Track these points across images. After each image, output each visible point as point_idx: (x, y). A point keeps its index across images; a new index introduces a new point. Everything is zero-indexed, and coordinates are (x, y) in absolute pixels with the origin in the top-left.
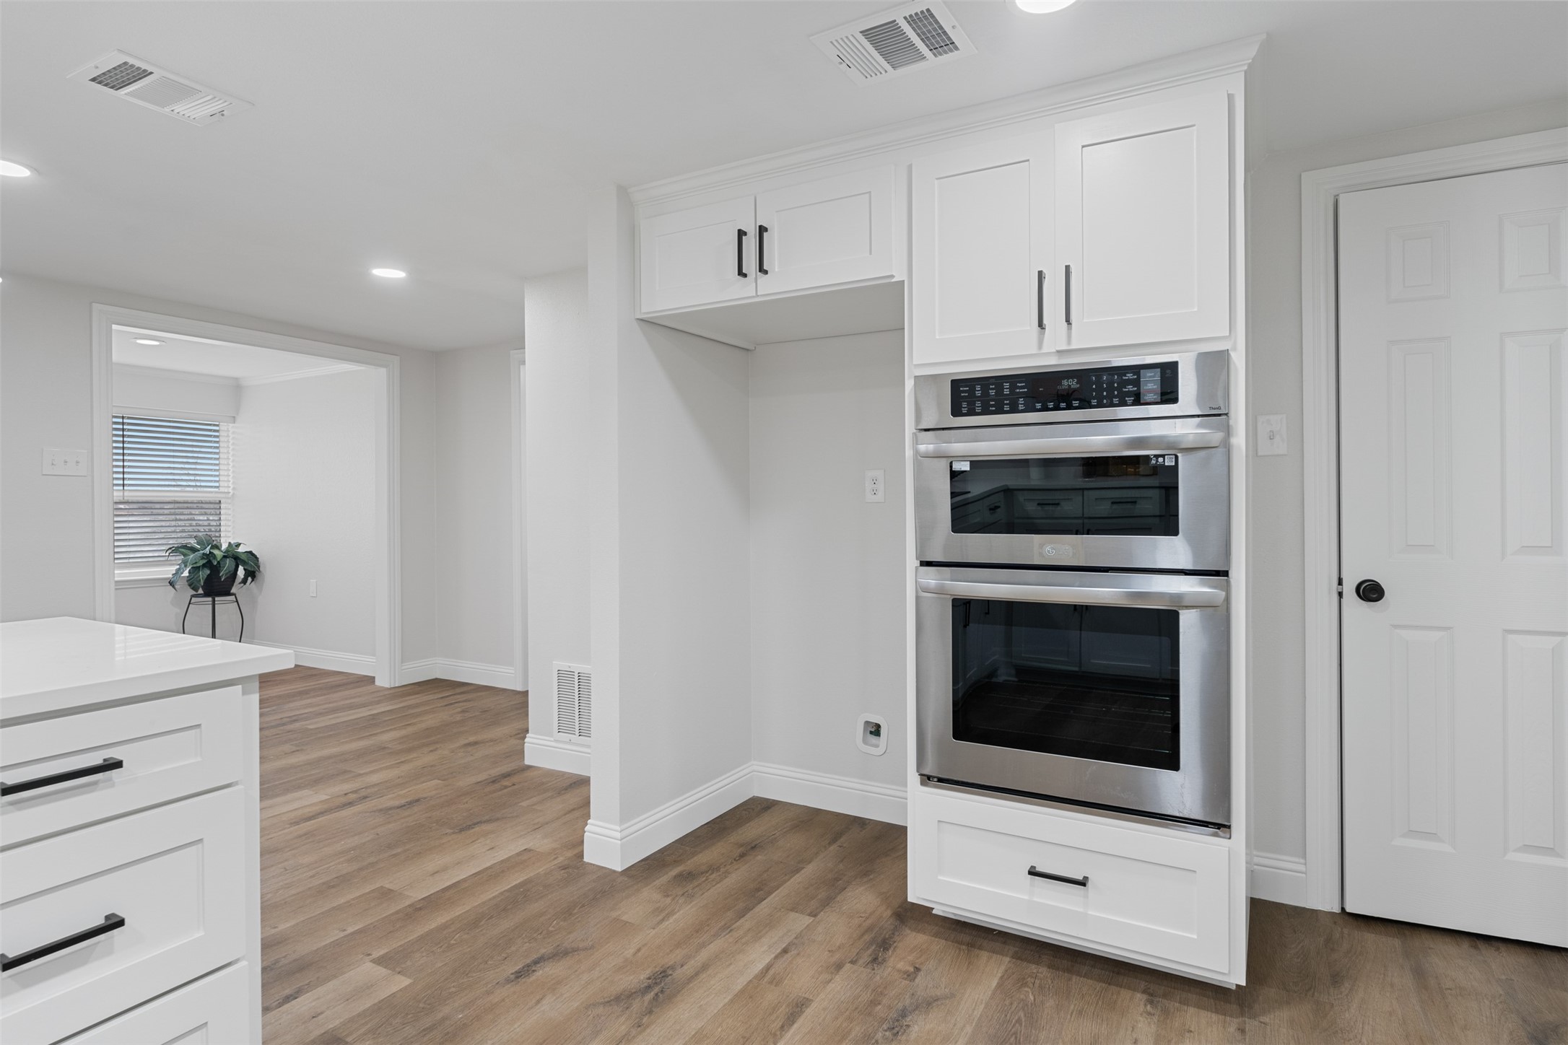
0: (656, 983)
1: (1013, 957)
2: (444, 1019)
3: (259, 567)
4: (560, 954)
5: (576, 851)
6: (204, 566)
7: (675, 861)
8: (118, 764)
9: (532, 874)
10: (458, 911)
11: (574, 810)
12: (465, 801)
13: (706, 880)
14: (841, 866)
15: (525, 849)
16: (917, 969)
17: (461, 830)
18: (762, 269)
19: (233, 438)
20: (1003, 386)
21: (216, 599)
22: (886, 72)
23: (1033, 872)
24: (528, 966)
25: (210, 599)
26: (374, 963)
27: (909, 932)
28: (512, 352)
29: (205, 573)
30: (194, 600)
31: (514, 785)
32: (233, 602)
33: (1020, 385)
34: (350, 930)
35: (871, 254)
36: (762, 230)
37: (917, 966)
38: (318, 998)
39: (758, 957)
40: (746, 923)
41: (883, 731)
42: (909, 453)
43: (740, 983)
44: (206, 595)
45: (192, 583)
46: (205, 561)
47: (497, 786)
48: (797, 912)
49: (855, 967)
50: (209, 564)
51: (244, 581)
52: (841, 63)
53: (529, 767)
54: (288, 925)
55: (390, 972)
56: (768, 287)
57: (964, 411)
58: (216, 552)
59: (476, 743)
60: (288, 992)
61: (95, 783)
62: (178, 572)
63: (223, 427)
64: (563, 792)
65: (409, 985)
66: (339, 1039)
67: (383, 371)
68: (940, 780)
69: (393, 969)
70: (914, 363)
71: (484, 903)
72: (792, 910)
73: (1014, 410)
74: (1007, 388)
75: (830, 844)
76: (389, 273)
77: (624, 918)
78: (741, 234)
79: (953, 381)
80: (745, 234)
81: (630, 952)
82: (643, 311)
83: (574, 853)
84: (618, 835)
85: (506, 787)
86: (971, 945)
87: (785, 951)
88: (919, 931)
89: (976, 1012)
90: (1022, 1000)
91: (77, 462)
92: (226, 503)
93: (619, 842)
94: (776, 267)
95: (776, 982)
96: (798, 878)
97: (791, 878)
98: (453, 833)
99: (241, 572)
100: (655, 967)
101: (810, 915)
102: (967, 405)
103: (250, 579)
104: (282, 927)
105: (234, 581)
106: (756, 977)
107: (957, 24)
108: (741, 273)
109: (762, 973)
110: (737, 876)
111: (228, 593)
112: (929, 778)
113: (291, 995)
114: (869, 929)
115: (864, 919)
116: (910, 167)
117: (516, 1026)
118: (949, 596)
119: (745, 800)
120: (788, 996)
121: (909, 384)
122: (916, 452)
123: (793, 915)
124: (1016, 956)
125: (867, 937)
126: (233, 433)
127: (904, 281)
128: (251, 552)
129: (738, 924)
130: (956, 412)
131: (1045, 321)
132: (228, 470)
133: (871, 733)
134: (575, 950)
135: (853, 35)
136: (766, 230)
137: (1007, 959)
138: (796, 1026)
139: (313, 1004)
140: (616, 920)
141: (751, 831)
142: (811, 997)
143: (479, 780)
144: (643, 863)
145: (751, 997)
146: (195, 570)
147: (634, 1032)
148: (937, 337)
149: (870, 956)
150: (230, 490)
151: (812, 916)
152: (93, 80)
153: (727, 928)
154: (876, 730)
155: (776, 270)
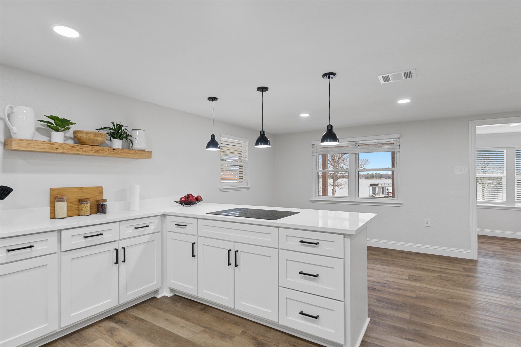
34: (449, 339)
38: (413, 345)
54: (438, 326)
60: (411, 338)
104: (436, 325)
113: (410, 339)
139: (410, 345)
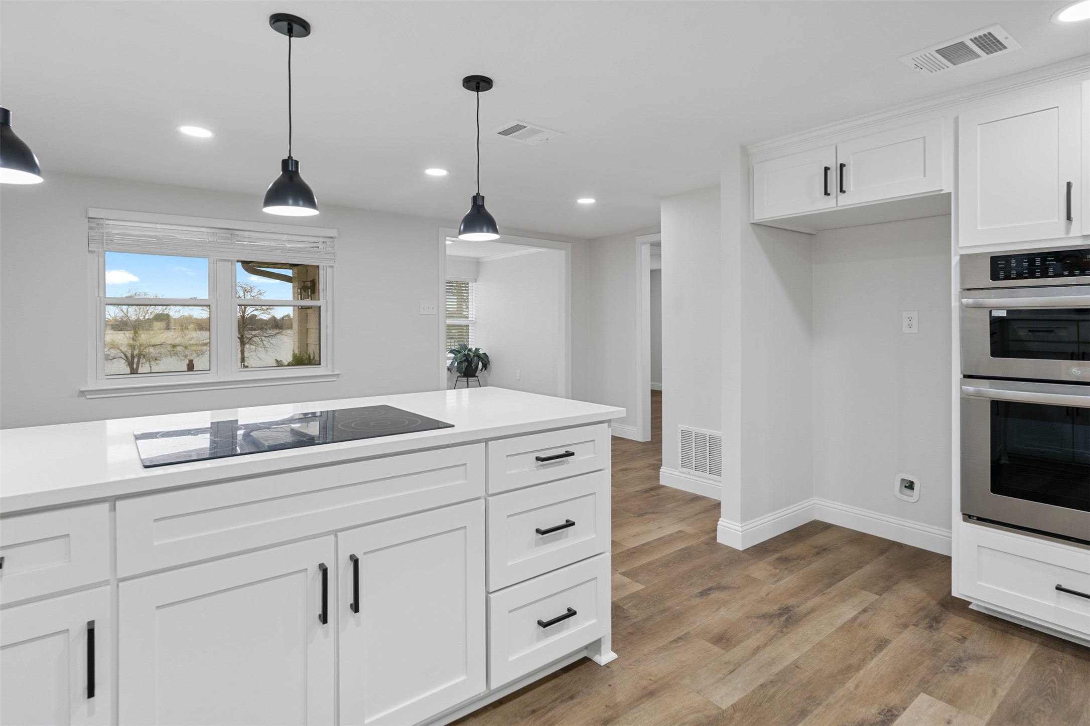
0: (785, 613)
1: (1040, 644)
2: (669, 608)
3: (489, 362)
4: (720, 588)
5: (713, 535)
6: (465, 360)
7: (774, 550)
8: (573, 454)
9: (689, 544)
10: (655, 557)
11: (699, 513)
12: (634, 500)
13: (798, 563)
14: (891, 569)
15: (680, 531)
16: (965, 638)
17: (639, 516)
18: (842, 191)
19: (475, 291)
20: (1035, 260)
21: (469, 379)
22: (948, 67)
23: (1059, 588)
24: (705, 590)
25: (466, 379)
26: (621, 575)
27: (953, 616)
28: (637, 237)
29: (465, 364)
30: (459, 379)
31: (658, 495)
32: (476, 381)
33: (1050, 259)
35: (925, 176)
36: (842, 166)
37: (964, 636)
39: (847, 611)
40: (833, 591)
41: (916, 487)
42: (955, 304)
43: (839, 623)
44: (464, 376)
45: (459, 370)
46: (465, 358)
47: (648, 494)
48: (866, 591)
49: (917, 628)
50: (467, 360)
51: (482, 370)
52: (916, 68)
53: (663, 486)
55: (631, 580)
56: (845, 201)
57: (1001, 277)
58: (470, 353)
59: (626, 469)
61: (563, 461)
62: (452, 363)
63: (470, 284)
64: (689, 503)
65: (643, 589)
66: (619, 606)
67: (563, 252)
68: (979, 519)
69: (633, 579)
70: (960, 245)
71: (668, 555)
72: (863, 589)
73: (1045, 275)
74: (1038, 261)
75: (879, 555)
76: (586, 201)
77: (753, 576)
78: (826, 169)
79: (992, 258)
80: (829, 169)
81: (763, 594)
82: (756, 218)
83: (710, 536)
84: (740, 529)
85: (654, 496)
86: (1006, 632)
87: (865, 611)
88: (961, 616)
89: (1016, 670)
90: (1053, 670)
91: (433, 308)
92: (471, 326)
93: (741, 533)
94: (852, 189)
95: (863, 626)
96: (860, 572)
97: (856, 571)
98: (635, 517)
99: (480, 365)
100: (782, 604)
101: (876, 594)
102: (1004, 273)
103: (484, 369)
105: (477, 369)
106: (849, 621)
107: (1008, 35)
108: (826, 193)
109: (852, 620)
110: (818, 565)
111: (475, 376)
112: (970, 516)
114: (923, 609)
115: (916, 603)
116: (957, 120)
117: (710, 618)
118: (988, 399)
119: (810, 521)
120: (874, 635)
121: (955, 260)
122: (961, 304)
123: (864, 592)
124: (1041, 644)
125: (922, 613)
126: (475, 288)
127: (951, 193)
128: (485, 354)
129: (828, 591)
130: (994, 277)
131: (1072, 216)
132: (473, 311)
133: (906, 487)
134: (729, 588)
135: (929, 53)
136: (844, 165)
137: (1036, 645)
138: (883, 652)
140: (748, 576)
141: (821, 539)
142: (890, 639)
143: (637, 490)
144: (754, 548)
145: (849, 631)
146: (460, 363)
147: (780, 635)
148: (979, 228)
149: (927, 624)
150: (474, 319)
151: (878, 595)
152: (499, 133)
153: (821, 592)
154: (910, 486)
155: (852, 190)
